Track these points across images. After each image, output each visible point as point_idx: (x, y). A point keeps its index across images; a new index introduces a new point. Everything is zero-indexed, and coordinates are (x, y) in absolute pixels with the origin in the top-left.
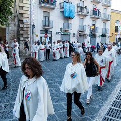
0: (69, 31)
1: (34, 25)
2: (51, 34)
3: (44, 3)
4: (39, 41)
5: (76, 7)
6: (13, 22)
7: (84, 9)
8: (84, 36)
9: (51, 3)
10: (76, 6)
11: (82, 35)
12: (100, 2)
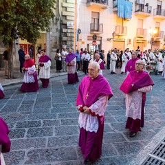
1: (79, 30)
2: (101, 41)
5: (134, 5)
7: (145, 7)
8: (144, 43)
10: (134, 3)
11: (140, 42)
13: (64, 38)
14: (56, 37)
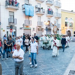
0: (30, 27)
2: (16, 29)
3: (9, 5)
4: (5, 35)
5: (35, 8)
7: (41, 10)
8: (42, 30)
9: (15, 5)
12: (53, 5)
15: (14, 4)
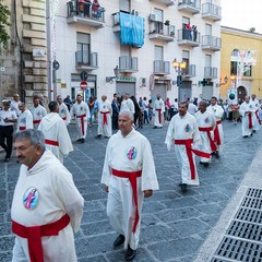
1: (56, 63)
2: (95, 82)
3: (77, 14)
6: (10, 57)
8: (167, 83)
11: (161, 83)
12: (197, 12)
13: (29, 78)
14: (12, 76)
15: (91, 12)
